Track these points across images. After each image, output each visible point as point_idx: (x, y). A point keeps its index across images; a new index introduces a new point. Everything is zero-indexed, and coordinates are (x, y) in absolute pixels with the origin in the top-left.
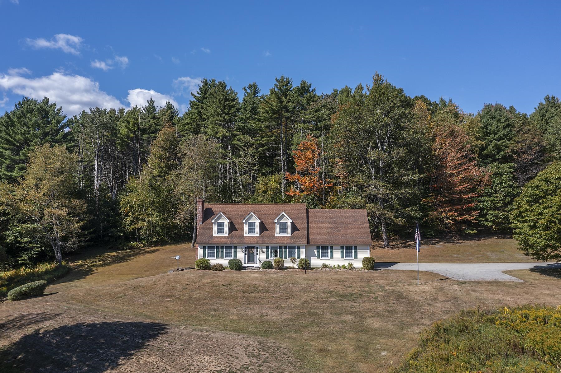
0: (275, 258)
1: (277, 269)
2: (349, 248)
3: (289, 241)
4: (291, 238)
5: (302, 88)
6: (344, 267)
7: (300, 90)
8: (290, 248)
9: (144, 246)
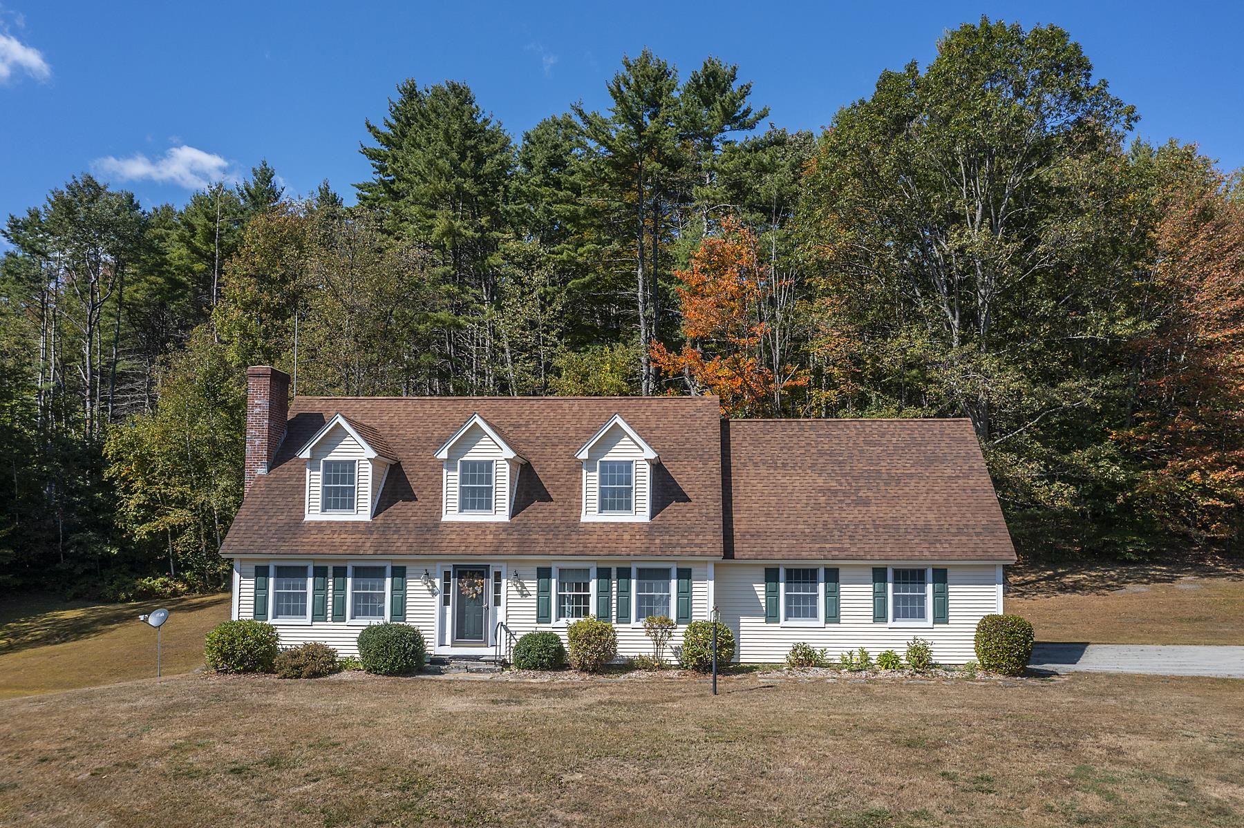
0: (573, 621)
1: (583, 668)
2: (910, 577)
3: (640, 543)
4: (649, 531)
5: (707, 81)
6: (889, 660)
7: (699, 87)
8: (643, 574)
9: (192, 589)
